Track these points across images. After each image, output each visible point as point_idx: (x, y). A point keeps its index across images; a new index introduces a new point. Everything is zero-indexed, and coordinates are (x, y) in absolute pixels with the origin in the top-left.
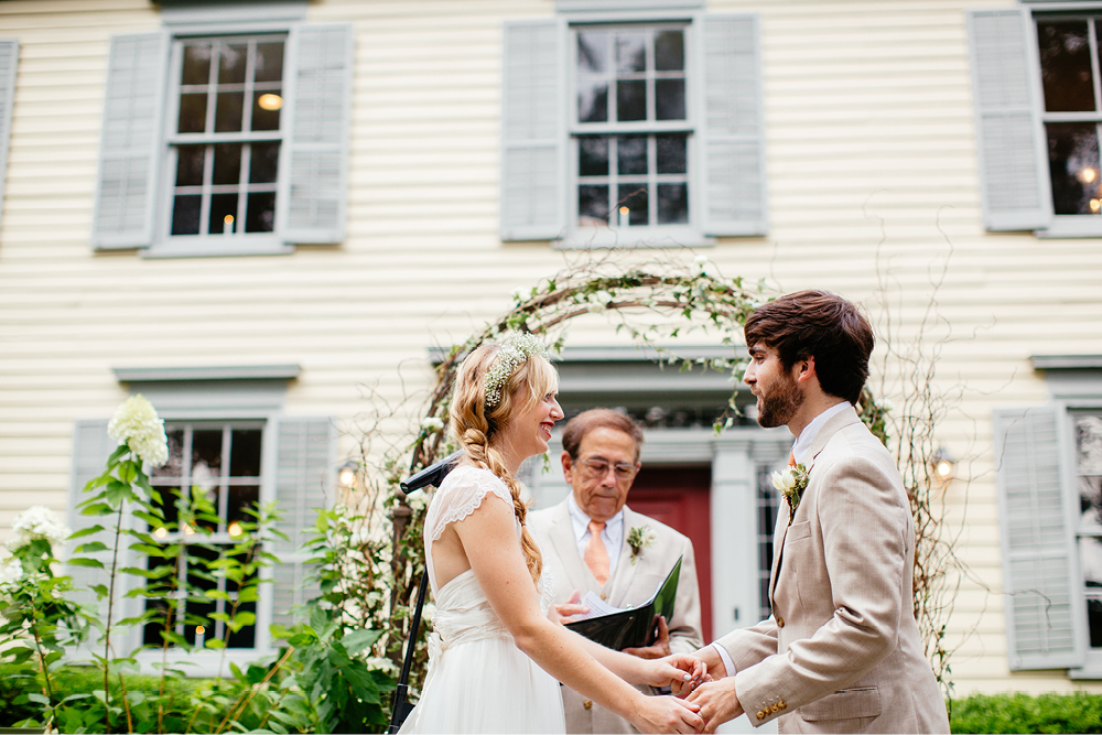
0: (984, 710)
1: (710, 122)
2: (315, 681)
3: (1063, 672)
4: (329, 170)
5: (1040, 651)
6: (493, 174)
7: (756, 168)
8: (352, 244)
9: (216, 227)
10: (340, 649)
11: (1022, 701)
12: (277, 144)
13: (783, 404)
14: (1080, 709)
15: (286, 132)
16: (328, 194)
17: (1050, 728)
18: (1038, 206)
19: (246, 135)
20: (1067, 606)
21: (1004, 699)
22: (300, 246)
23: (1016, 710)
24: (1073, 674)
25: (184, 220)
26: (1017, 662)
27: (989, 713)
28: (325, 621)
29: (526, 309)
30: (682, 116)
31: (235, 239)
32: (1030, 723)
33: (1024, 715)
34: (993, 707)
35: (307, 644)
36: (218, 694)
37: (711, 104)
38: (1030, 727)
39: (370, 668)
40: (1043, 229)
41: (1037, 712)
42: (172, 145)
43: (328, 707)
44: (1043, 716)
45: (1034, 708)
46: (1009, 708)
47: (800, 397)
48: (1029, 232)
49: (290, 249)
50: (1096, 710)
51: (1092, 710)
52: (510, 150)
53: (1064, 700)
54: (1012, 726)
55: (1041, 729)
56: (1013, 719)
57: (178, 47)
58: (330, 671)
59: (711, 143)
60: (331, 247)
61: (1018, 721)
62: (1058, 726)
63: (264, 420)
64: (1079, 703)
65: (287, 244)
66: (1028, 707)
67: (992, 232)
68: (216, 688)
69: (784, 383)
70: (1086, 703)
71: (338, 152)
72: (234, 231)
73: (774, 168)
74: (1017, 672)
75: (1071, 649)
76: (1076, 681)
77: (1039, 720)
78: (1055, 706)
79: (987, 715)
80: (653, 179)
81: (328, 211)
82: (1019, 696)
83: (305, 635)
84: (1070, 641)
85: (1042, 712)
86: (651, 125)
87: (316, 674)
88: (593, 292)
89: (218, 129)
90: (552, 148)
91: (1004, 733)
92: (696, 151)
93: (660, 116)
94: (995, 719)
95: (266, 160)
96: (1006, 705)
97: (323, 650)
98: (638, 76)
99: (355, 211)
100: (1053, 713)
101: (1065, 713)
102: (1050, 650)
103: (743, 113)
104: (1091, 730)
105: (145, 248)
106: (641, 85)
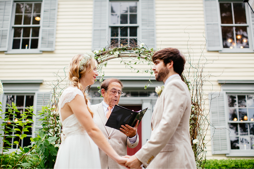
0: (207, 163)
1: (143, 24)
2: (40, 150)
3: (225, 155)
4: (51, 34)
5: (219, 150)
6: (91, 35)
7: (153, 35)
8: (56, 52)
9: (24, 47)
10: (47, 141)
11: (216, 161)
12: (39, 28)
13: (164, 74)
14: (230, 163)
15: (41, 25)
16: (51, 39)
17: (223, 167)
18: (220, 46)
19: (31, 25)
20: (226, 139)
21: (212, 161)
22: (44, 52)
23: (215, 163)
24: (227, 155)
25: (16, 45)
26: (214, 153)
27: (209, 164)
28: (43, 134)
29: (97, 56)
30: (136, 23)
31: (28, 50)
32: (218, 166)
33: (217, 164)
34: (209, 162)
35: (38, 140)
36: (17, 155)
37: (143, 20)
38: (218, 167)
39: (55, 147)
40: (221, 51)
41: (220, 163)
42: (13, 27)
43: (44, 156)
44: (221, 164)
45: (219, 162)
46: (213, 162)
47: (168, 72)
48: (218, 51)
49: (41, 52)
50: (234, 163)
51: (233, 163)
52: (95, 30)
53: (226, 161)
54: (214, 167)
55: (221, 168)
56: (214, 165)
57: (15, 4)
58: (44, 147)
59: (142, 29)
60: (51, 52)
61: (216, 166)
62: (225, 167)
63: (34, 93)
64: (230, 162)
65: (41, 51)
66: (218, 162)
67: (209, 51)
68: (16, 153)
69: (164, 68)
70: (231, 161)
71: (53, 30)
72: (28, 48)
73: (158, 35)
74: (214, 155)
75: (227, 150)
76: (228, 157)
77: (220, 165)
78: (224, 162)
79: (208, 164)
80: (129, 37)
81: (51, 44)
82: (215, 160)
83: (38, 138)
84: (227, 148)
85: (221, 163)
86: (129, 25)
87: (41, 148)
88: (115, 52)
89: (24, 24)
90: (105, 30)
91: (212, 168)
92: (139, 31)
93: (131, 23)
94: (210, 165)
95: (36, 32)
96: (212, 162)
97: (42, 142)
98: (126, 13)
99: (57, 44)
100: (224, 164)
101: (227, 164)
102: (222, 150)
103: (150, 22)
104: (233, 168)
105: (6, 51)
106: (127, 15)
